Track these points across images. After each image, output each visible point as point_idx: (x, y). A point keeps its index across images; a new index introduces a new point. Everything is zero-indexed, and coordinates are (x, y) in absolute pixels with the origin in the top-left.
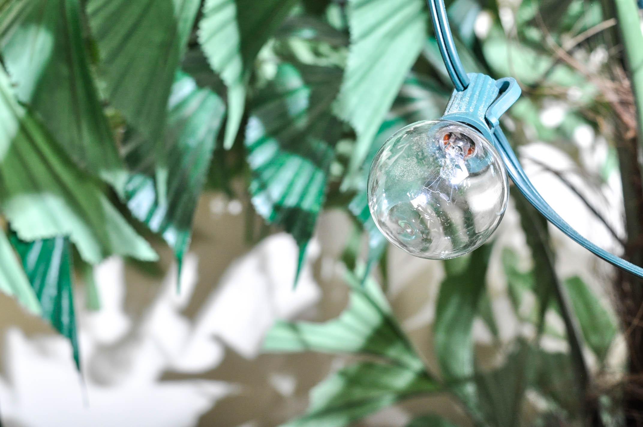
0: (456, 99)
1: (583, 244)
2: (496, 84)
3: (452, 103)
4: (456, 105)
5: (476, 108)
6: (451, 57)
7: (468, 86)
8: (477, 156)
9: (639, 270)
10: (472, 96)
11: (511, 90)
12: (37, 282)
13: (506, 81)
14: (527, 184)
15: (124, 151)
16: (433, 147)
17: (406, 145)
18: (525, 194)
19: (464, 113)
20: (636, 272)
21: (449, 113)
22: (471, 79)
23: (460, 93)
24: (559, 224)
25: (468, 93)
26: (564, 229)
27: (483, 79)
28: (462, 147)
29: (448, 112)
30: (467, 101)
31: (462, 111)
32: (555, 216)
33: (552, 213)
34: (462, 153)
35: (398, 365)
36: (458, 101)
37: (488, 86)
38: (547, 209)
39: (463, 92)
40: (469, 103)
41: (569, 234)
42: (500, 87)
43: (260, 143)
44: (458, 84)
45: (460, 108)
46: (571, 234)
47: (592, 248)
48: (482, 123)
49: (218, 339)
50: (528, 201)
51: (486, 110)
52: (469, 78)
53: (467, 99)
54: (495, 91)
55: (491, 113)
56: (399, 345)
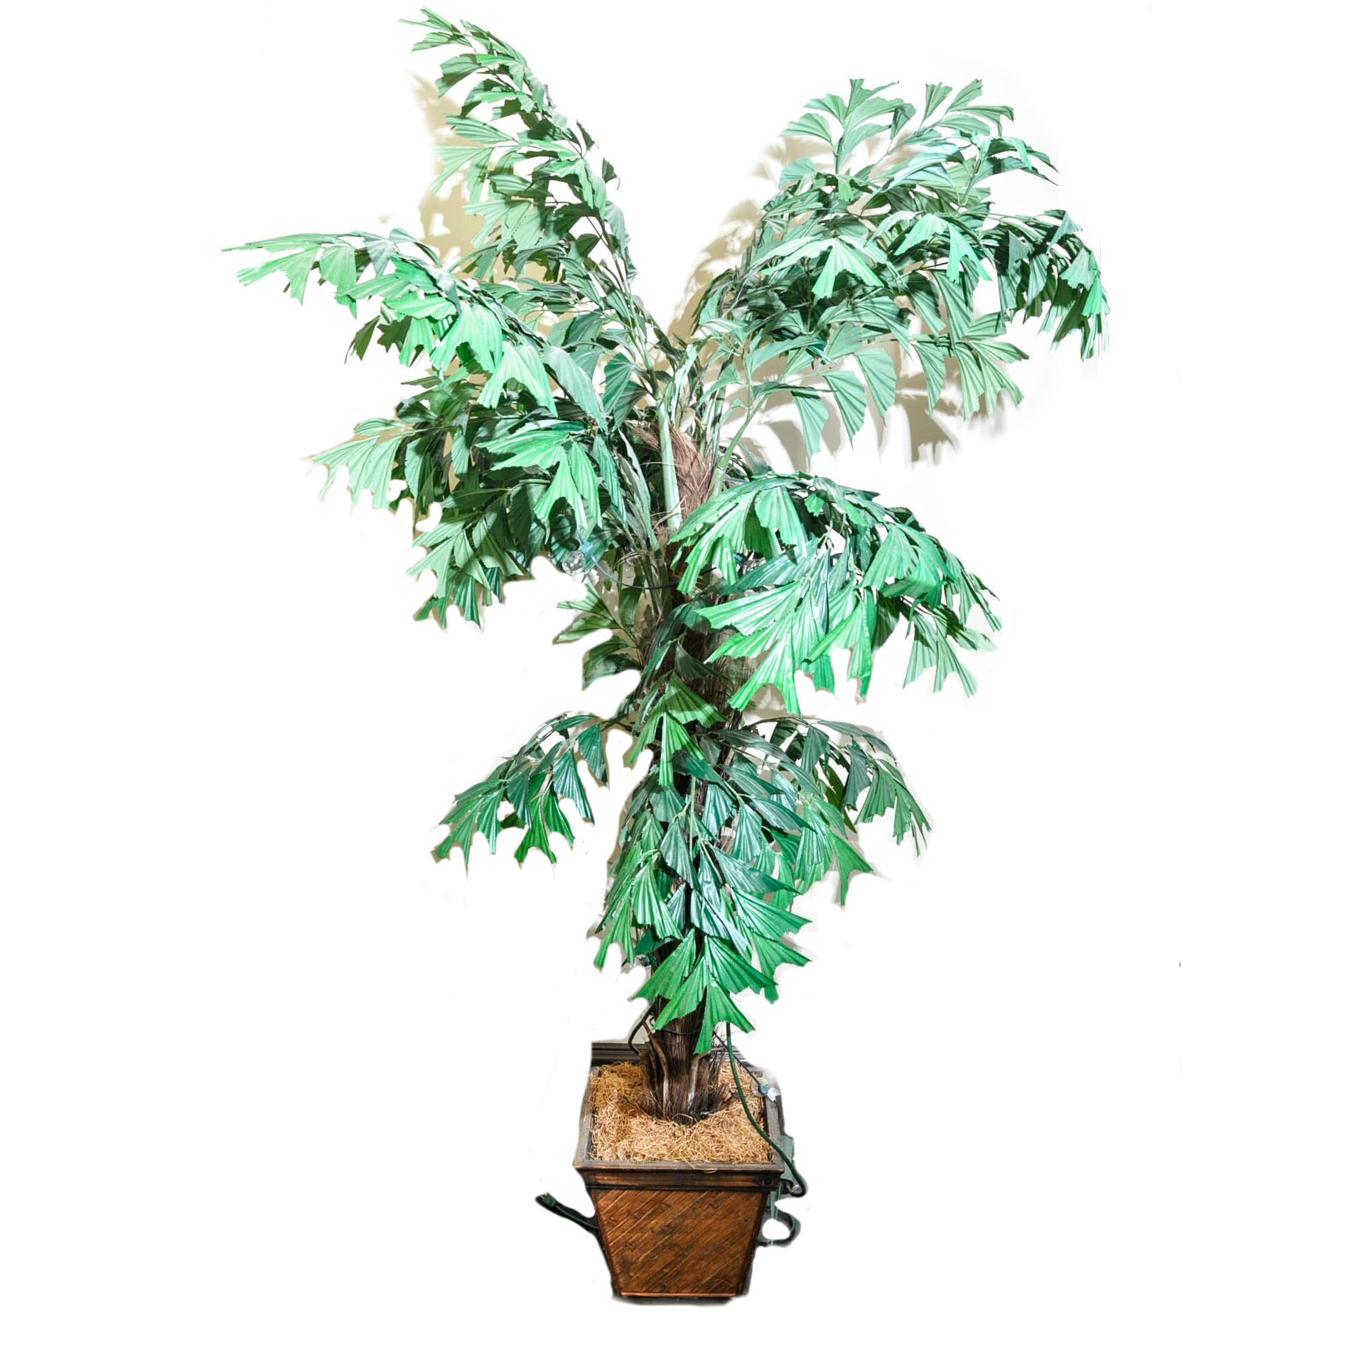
12: (490, 580)
56: (605, 610)
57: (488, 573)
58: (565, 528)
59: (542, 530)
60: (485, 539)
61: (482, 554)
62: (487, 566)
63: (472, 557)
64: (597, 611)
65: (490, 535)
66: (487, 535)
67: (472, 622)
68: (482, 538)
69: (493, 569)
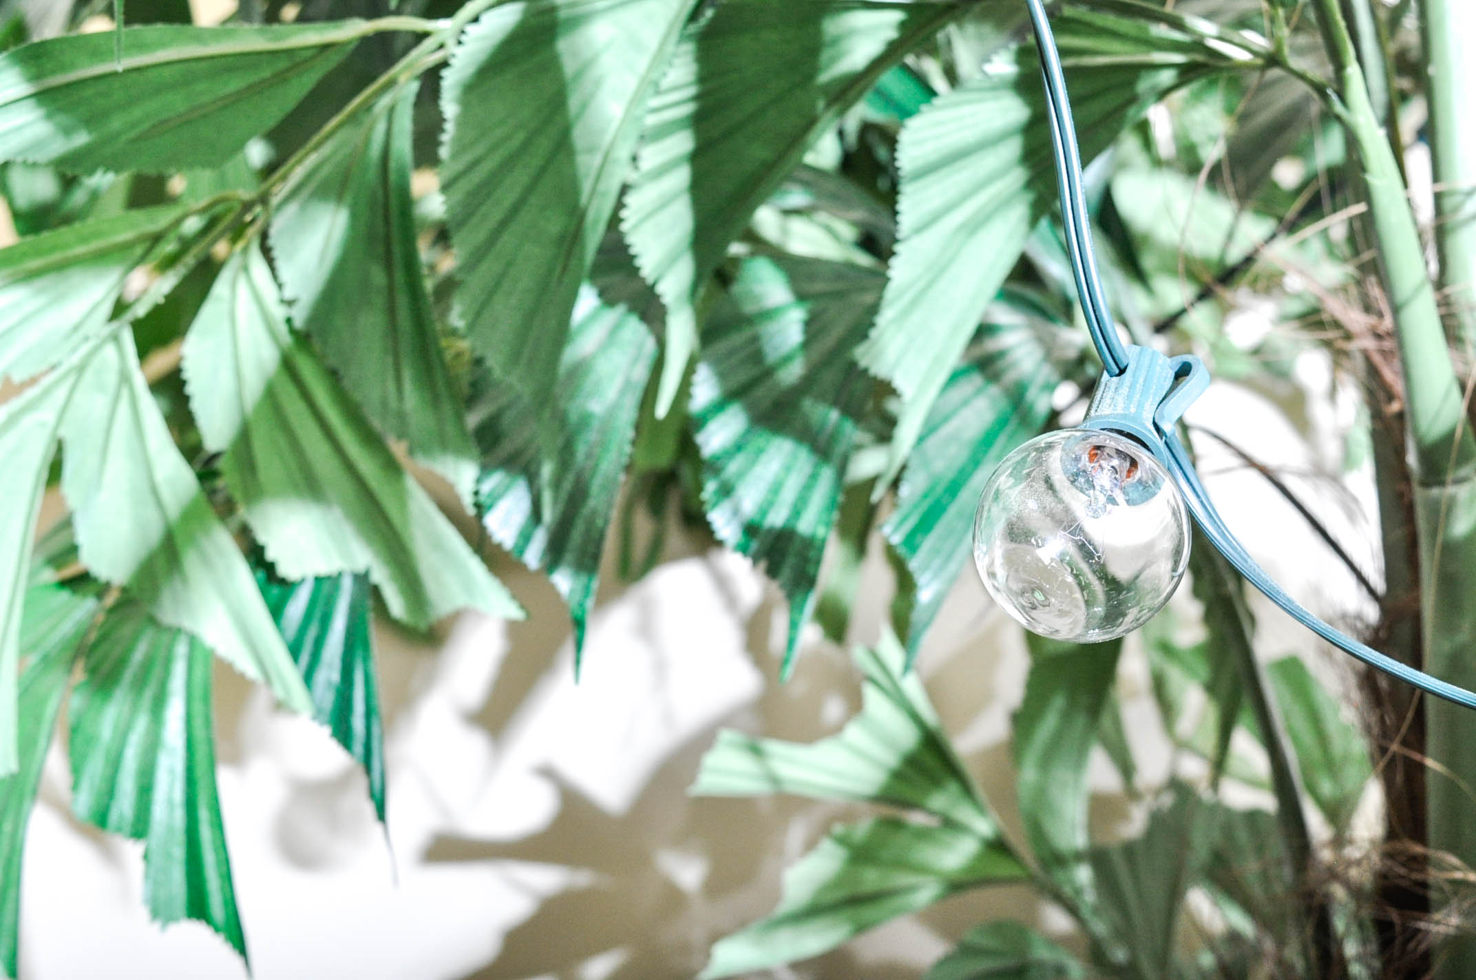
0: (1107, 389)
1: (1302, 620)
2: (1170, 364)
3: (1102, 395)
4: (1107, 401)
5: (1140, 406)
6: (1100, 322)
7: (1126, 368)
8: (1140, 481)
9: (1388, 663)
10: (1132, 387)
11: (1195, 378)
12: (305, 657)
13: (1187, 361)
14: (1215, 522)
15: (473, 420)
16: (1072, 465)
17: (1034, 469)
18: (1212, 538)
19: (1121, 415)
20: (1385, 665)
21: (1097, 414)
22: (1130, 355)
23: (1115, 379)
24: (1265, 587)
25: (1127, 380)
26: (1272, 595)
27: (1150, 357)
28: (1117, 467)
29: (1096, 411)
30: (1126, 394)
31: (1119, 412)
32: (1259, 574)
33: (1254, 570)
34: (1117, 476)
35: (950, 825)
36: (1110, 393)
37: (1158, 368)
38: (1246, 562)
39: (1119, 377)
40: (1129, 397)
41: (1280, 603)
42: (1176, 369)
43: (718, 407)
44: (1109, 364)
45: (1115, 406)
46: (1284, 604)
47: (1316, 626)
48: (1150, 431)
49: (547, 773)
50: (1216, 549)
51: (1155, 408)
52: (1127, 353)
53: (1124, 391)
54: (1169, 376)
55: (1164, 417)
56: (953, 787)
57: (297, 607)
58: (768, 315)
59: (635, 330)
60: (270, 395)
61: (254, 491)
62: (285, 569)
63: (189, 515)
64: (908, 793)
65: (307, 369)
66: (287, 365)
67: (197, 932)
68: (253, 388)
69: (325, 586)
